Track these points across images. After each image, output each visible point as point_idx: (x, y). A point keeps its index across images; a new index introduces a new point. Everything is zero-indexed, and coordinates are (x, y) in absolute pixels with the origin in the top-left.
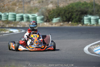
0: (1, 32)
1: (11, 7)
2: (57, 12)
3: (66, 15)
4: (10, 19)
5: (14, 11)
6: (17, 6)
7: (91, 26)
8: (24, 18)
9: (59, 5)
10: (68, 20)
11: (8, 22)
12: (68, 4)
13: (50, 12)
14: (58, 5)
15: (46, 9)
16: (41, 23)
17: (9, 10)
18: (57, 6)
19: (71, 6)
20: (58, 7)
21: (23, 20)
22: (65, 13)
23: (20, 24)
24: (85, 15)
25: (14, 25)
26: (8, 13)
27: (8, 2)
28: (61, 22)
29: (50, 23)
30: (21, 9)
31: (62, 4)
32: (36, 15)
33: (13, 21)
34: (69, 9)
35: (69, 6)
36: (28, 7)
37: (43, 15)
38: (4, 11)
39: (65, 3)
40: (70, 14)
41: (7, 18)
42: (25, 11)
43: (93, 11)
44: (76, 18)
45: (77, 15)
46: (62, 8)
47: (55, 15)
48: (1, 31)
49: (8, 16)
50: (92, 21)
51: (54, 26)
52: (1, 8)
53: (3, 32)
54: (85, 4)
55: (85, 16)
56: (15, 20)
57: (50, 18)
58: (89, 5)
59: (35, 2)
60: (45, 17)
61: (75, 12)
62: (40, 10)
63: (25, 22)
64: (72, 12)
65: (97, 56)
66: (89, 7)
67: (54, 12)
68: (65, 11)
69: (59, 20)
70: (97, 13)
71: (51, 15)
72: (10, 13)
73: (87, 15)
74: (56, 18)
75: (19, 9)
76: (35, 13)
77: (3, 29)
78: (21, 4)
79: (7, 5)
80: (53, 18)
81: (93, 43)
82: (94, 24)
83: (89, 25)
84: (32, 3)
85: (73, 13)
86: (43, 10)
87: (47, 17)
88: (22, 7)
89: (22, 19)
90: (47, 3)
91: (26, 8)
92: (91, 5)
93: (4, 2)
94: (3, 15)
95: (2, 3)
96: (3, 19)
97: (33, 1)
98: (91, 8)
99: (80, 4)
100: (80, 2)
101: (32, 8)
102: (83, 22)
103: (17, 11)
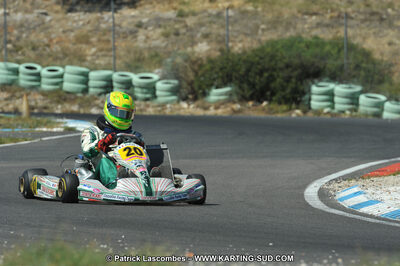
0: (37, 129)
1: (70, 46)
2: (221, 69)
3: (251, 80)
4: (68, 86)
5: (80, 59)
6: (94, 46)
7: (333, 115)
8: (115, 84)
9: (230, 44)
10: (259, 96)
11: (61, 96)
12: (259, 41)
13: (201, 66)
14: (227, 45)
15: (187, 59)
16: (171, 102)
17: (66, 57)
18: (225, 48)
19: (269, 50)
20: (225, 52)
22: (248, 70)
23: (101, 105)
24: (316, 81)
25: (81, 106)
26: (63, 67)
27: (64, 32)
28: (234, 103)
29: (199, 102)
30: (104, 56)
31: (241, 41)
32: (155, 77)
33: (80, 95)
34: (261, 58)
35: (262, 49)
36: (129, 51)
37: (177, 78)
38: (50, 59)
39: (249, 39)
40: (266, 75)
41: (60, 84)
42: (118, 62)
43: (341, 68)
44: (283, 89)
45: (288, 80)
46: (239, 55)
47: (214, 79)
48: (37, 126)
49: (61, 76)
50: (336, 99)
51: (212, 112)
52: (40, 48)
53: (45, 129)
54: (317, 45)
55: (313, 83)
56: (85, 91)
57: (200, 88)
58: (328, 48)
59: (152, 33)
60: (185, 84)
61: (281, 69)
62: (168, 60)
64: (274, 70)
65: (348, 215)
66: (328, 55)
67: (212, 69)
68: (250, 65)
69: (229, 94)
70: (354, 73)
71: (202, 79)
72: (69, 68)
73: (320, 81)
74: (217, 88)
75: (100, 54)
76: (150, 72)
77: (45, 120)
78: (105, 38)
80: (210, 86)
81: (336, 172)
82: (343, 112)
83: (328, 113)
84: (141, 36)
85: (275, 74)
86: (179, 60)
87: (191, 84)
88: (109, 50)
89: (108, 87)
90: (192, 37)
91: (122, 53)
92: (336, 50)
93: (50, 30)
94: (44, 72)
95: (42, 34)
96: (45, 86)
97: (146, 32)
98: (336, 60)
99: (299, 42)
100: (300, 37)
101: (141, 54)
102: (307, 103)
103: (94, 60)
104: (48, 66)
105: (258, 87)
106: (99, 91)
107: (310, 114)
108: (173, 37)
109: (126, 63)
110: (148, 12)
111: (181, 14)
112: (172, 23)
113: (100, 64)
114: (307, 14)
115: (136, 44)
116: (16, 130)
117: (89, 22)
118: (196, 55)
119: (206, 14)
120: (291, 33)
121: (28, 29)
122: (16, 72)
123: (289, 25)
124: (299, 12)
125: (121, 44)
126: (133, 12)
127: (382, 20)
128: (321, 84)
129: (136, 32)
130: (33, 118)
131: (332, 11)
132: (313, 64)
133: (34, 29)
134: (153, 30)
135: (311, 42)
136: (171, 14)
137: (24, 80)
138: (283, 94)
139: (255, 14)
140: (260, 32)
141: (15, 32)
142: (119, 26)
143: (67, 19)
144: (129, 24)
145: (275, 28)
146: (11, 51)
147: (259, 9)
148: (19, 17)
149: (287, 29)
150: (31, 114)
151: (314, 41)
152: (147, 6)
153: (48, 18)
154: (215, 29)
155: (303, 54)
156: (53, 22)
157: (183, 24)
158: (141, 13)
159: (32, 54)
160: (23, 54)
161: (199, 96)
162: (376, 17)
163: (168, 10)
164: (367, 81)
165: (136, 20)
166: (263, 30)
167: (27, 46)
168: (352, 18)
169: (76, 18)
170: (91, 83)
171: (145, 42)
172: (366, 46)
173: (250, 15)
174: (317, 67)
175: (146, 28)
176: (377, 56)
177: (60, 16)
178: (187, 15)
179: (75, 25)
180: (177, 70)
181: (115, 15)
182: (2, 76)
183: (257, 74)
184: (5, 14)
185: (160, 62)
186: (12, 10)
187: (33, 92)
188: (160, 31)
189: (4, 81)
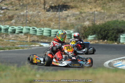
1: (47, 22)
2: (92, 30)
3: (101, 33)
4: (45, 34)
5: (49, 26)
6: (53, 22)
9: (96, 22)
10: (104, 38)
11: (42, 37)
12: (105, 21)
13: (86, 29)
14: (94, 22)
15: (82, 26)
17: (45, 25)
18: (94, 23)
19: (107, 24)
20: (94, 25)
22: (101, 30)
24: (122, 34)
26: (44, 28)
27: (45, 18)
28: (96, 40)
29: (85, 40)
30: (57, 25)
31: (99, 21)
32: (72, 32)
33: (48, 37)
34: (105, 27)
35: (105, 24)
36: (64, 23)
38: (40, 26)
39: (102, 21)
40: (106, 32)
41: (42, 33)
44: (112, 36)
45: (113, 33)
46: (98, 25)
47: (90, 33)
49: (43, 31)
52: (37, 23)
54: (123, 23)
55: (121, 34)
56: (50, 36)
57: (85, 35)
59: (71, 18)
60: (81, 34)
61: (111, 30)
62: (76, 27)
64: (109, 30)
67: (90, 29)
68: (101, 29)
69: (95, 37)
71: (86, 32)
72: (45, 29)
73: (123, 34)
74: (91, 35)
75: (55, 24)
76: (70, 30)
77: (35, 43)
78: (57, 20)
79: (43, 21)
80: (89, 35)
84: (68, 19)
85: (109, 31)
86: (79, 27)
87: (83, 34)
88: (58, 23)
90: (84, 20)
91: (62, 24)
93: (40, 17)
94: (38, 30)
95: (38, 18)
96: (38, 34)
97: (70, 18)
99: (117, 22)
101: (68, 25)
102: (119, 40)
103: (53, 26)
105: (103, 36)
106: (54, 36)
107: (120, 44)
108: (78, 20)
109: (63, 28)
110: (71, 12)
111: (81, 13)
112: (78, 15)
113: (55, 28)
114: (120, 13)
115: (66, 22)
116: (25, 46)
117: (52, 15)
118: (85, 25)
119: (88, 13)
121: (34, 16)
122: (29, 29)
123: (114, 16)
124: (118, 12)
125: (62, 21)
126: (66, 12)
128: (124, 35)
130: (31, 42)
132: (121, 29)
133: (36, 16)
136: (78, 13)
137: (31, 32)
139: (104, 13)
140: (105, 19)
141: (30, 17)
142: (62, 16)
143: (46, 14)
144: (65, 15)
145: (110, 17)
146: (28, 23)
147: (105, 12)
148: (31, 13)
149: (114, 18)
150: (30, 42)
151: (121, 21)
153: (40, 13)
154: (91, 17)
155: (118, 25)
156: (41, 15)
157: (81, 16)
158: (69, 12)
159: (35, 24)
160: (32, 24)
161: (85, 38)
163: (77, 11)
165: (67, 15)
166: (106, 18)
167: (33, 22)
170: (52, 33)
171: (69, 21)
173: (102, 13)
174: (122, 30)
177: (43, 13)
178: (83, 13)
179: (48, 15)
180: (79, 30)
181: (60, 13)
182: (24, 31)
183: (103, 31)
184: (27, 12)
185: (73, 27)
186: (29, 11)
187: (34, 36)
188: (74, 18)
189: (25, 32)
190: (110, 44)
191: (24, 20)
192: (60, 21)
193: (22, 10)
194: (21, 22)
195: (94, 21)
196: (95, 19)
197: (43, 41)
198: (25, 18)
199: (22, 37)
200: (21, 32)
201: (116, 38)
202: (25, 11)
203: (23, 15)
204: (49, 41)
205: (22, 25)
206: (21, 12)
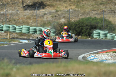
0: (11, 42)
1: (25, 20)
3: (76, 29)
4: (24, 31)
5: (28, 24)
6: (32, 20)
8: (37, 31)
9: (71, 19)
10: (78, 34)
11: (22, 34)
12: (79, 18)
13: (62, 25)
14: (70, 20)
15: (58, 24)
17: (24, 23)
18: (69, 20)
19: (81, 21)
20: (69, 22)
21: (36, 33)
22: (75, 27)
23: (33, 37)
24: (95, 30)
26: (22, 26)
27: (23, 16)
30: (35, 23)
31: (74, 19)
33: (27, 34)
34: (79, 23)
35: (79, 21)
36: (42, 21)
37: (55, 29)
38: (19, 24)
39: (76, 18)
40: (80, 28)
41: (21, 31)
42: (38, 25)
43: (102, 26)
44: (86, 32)
45: (87, 30)
46: (73, 22)
49: (22, 28)
50: (101, 35)
52: (16, 21)
53: (13, 42)
54: (95, 20)
55: (94, 30)
56: (29, 33)
58: (98, 20)
60: (57, 30)
61: (85, 26)
62: (53, 24)
63: (37, 35)
64: (83, 26)
66: (99, 22)
68: (76, 25)
70: (106, 28)
71: (62, 29)
72: (24, 26)
73: (96, 30)
75: (33, 22)
76: (47, 27)
77: (14, 40)
78: (35, 18)
79: (21, 19)
82: (103, 39)
83: (99, 39)
84: (45, 17)
85: (83, 28)
86: (56, 24)
87: (59, 30)
88: (36, 21)
89: (35, 31)
90: (60, 17)
91: (40, 22)
92: (101, 21)
93: (19, 16)
94: (17, 27)
95: (17, 17)
96: (17, 31)
98: (101, 24)
99: (90, 19)
100: (91, 17)
101: (45, 22)
102: (92, 36)
103: (32, 24)
104: (18, 25)
105: (78, 32)
107: (93, 39)
108: (54, 17)
109: (41, 25)
111: (57, 11)
112: (54, 13)
113: (33, 25)
114: (93, 11)
115: (43, 20)
116: (5, 42)
117: (30, 13)
118: (61, 22)
119: (64, 11)
120: (88, 16)
121: (13, 15)
122: (9, 27)
123: (88, 14)
124: (91, 10)
125: (39, 19)
126: (43, 10)
127: (115, 12)
128: (96, 31)
129: (44, 16)
131: (100, 10)
132: (94, 25)
133: (15, 15)
134: (49, 15)
135: (93, 19)
136: (54, 11)
137: (11, 30)
138: (85, 33)
139: (78, 11)
140: (79, 16)
141: (9, 16)
142: (39, 14)
143: (24, 12)
144: (42, 14)
145: (84, 15)
146: (8, 21)
147: (79, 9)
148: (10, 12)
149: (87, 15)
150: (10, 39)
151: (94, 18)
152: (47, 9)
153: (19, 12)
154: (66, 15)
155: (91, 22)
156: (20, 13)
157: (57, 14)
158: (45, 10)
159: (14, 22)
160: (11, 22)
162: (113, 12)
163: (53, 10)
164: (110, 30)
165: (44, 13)
166: (80, 15)
167: (12, 20)
168: (106, 12)
169: (27, 12)
170: (30, 30)
171: (46, 19)
172: (110, 20)
173: (76, 11)
175: (47, 15)
176: (113, 23)
177: (22, 11)
178: (59, 11)
179: (26, 14)
180: (55, 27)
181: (38, 11)
182: (5, 28)
183: (78, 28)
184: (6, 11)
185: (50, 24)
186: (8, 10)
187: (14, 33)
188: (50, 16)
189: (5, 30)
190: (85, 39)
191: (4, 19)
192: (38, 19)
193: (2, 9)
194: (1, 21)
195: (70, 18)
196: (70, 16)
197: (23, 38)
198: (5, 16)
199: (2, 35)
200: (2, 30)
201: (90, 34)
202: (5, 10)
203: (3, 14)
204: (28, 37)
205: (2, 23)
206: (1, 11)
